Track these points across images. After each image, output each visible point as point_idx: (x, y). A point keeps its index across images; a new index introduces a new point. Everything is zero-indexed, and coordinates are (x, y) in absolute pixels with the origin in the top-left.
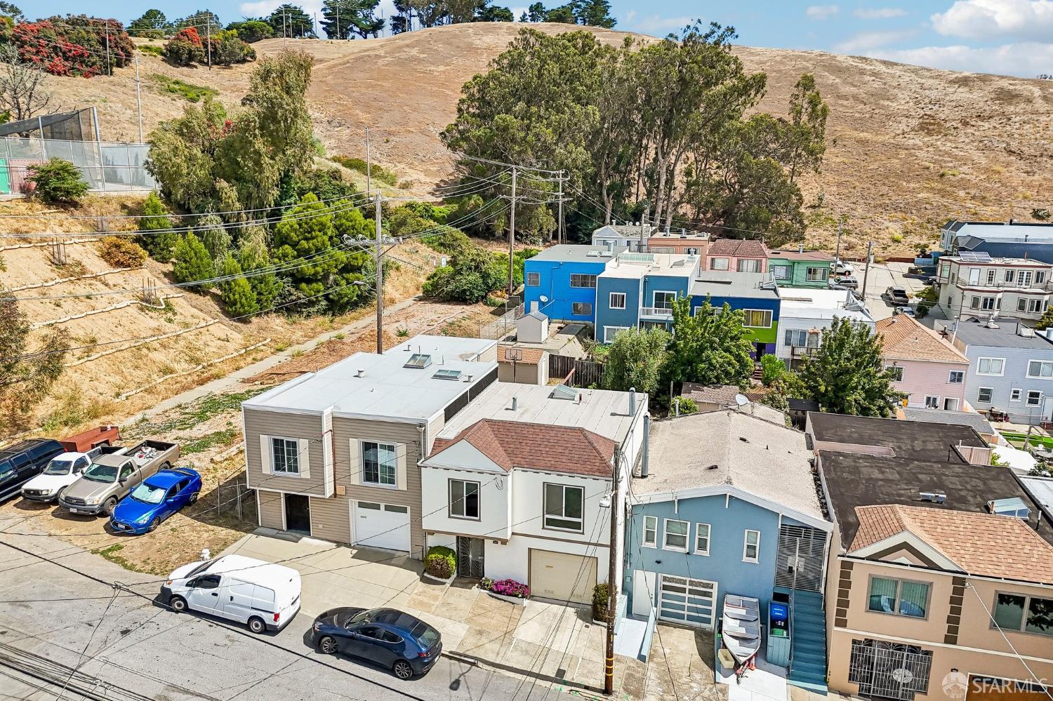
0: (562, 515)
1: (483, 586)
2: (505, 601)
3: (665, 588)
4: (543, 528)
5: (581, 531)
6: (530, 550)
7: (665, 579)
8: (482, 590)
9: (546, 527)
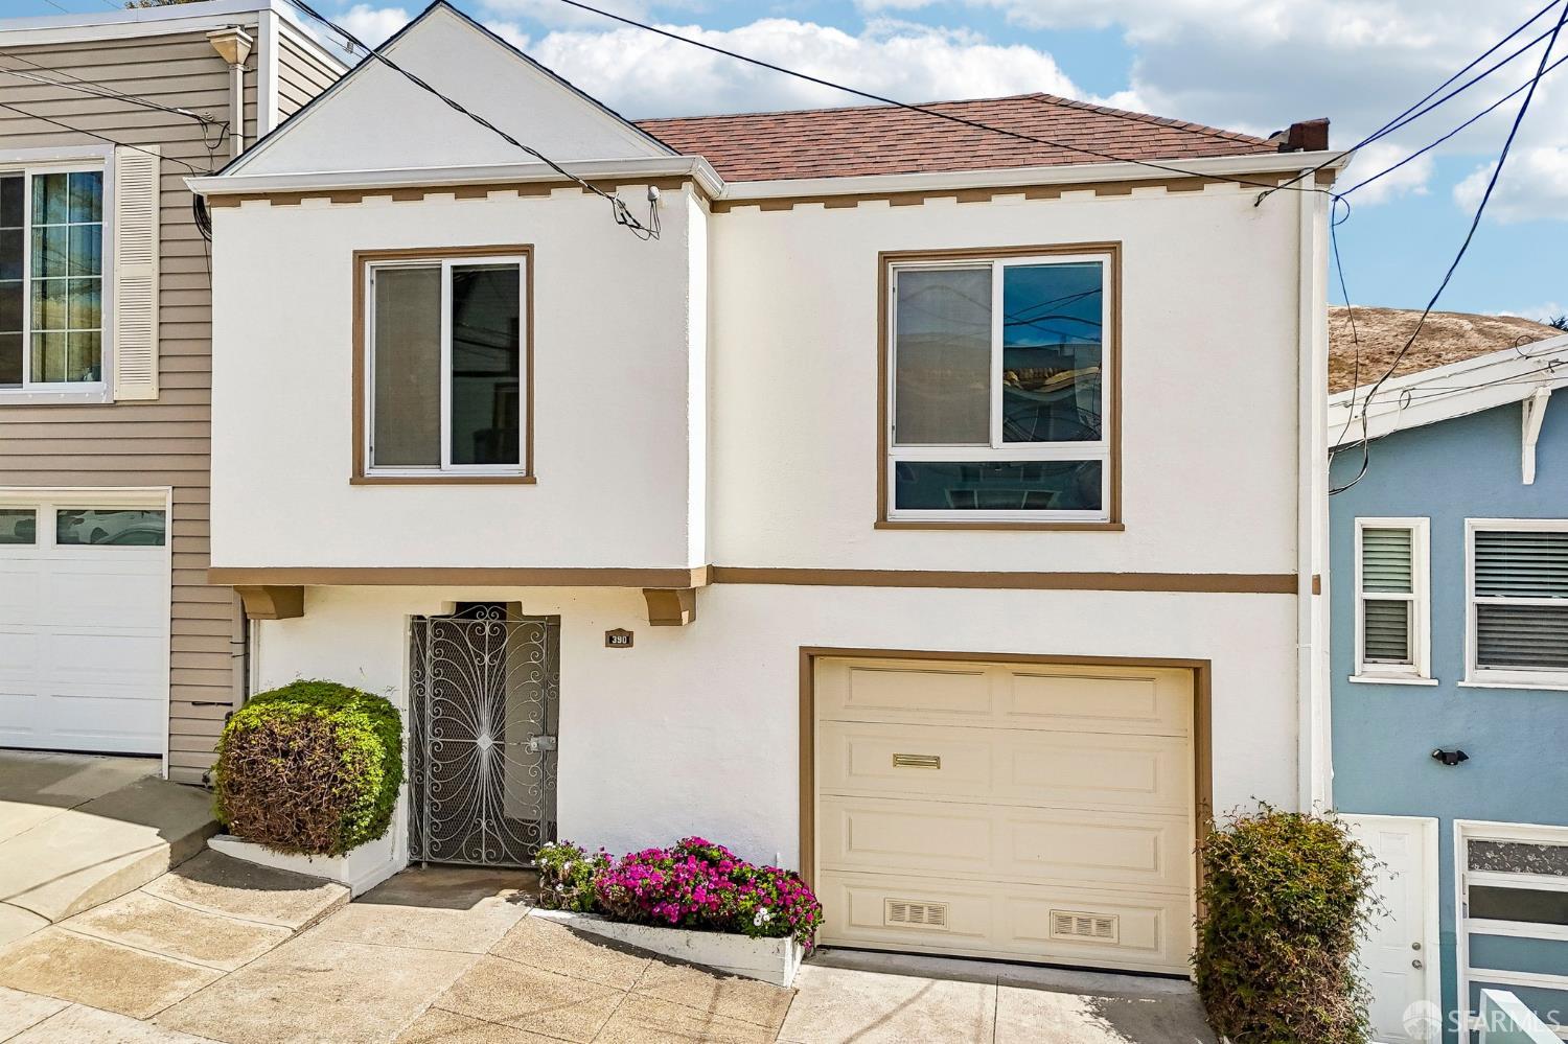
0: (985, 439)
1: (543, 889)
2: (671, 961)
3: (1485, 903)
4: (882, 523)
5: (1103, 515)
6: (810, 657)
7: (1481, 853)
8: (538, 912)
9: (896, 514)
